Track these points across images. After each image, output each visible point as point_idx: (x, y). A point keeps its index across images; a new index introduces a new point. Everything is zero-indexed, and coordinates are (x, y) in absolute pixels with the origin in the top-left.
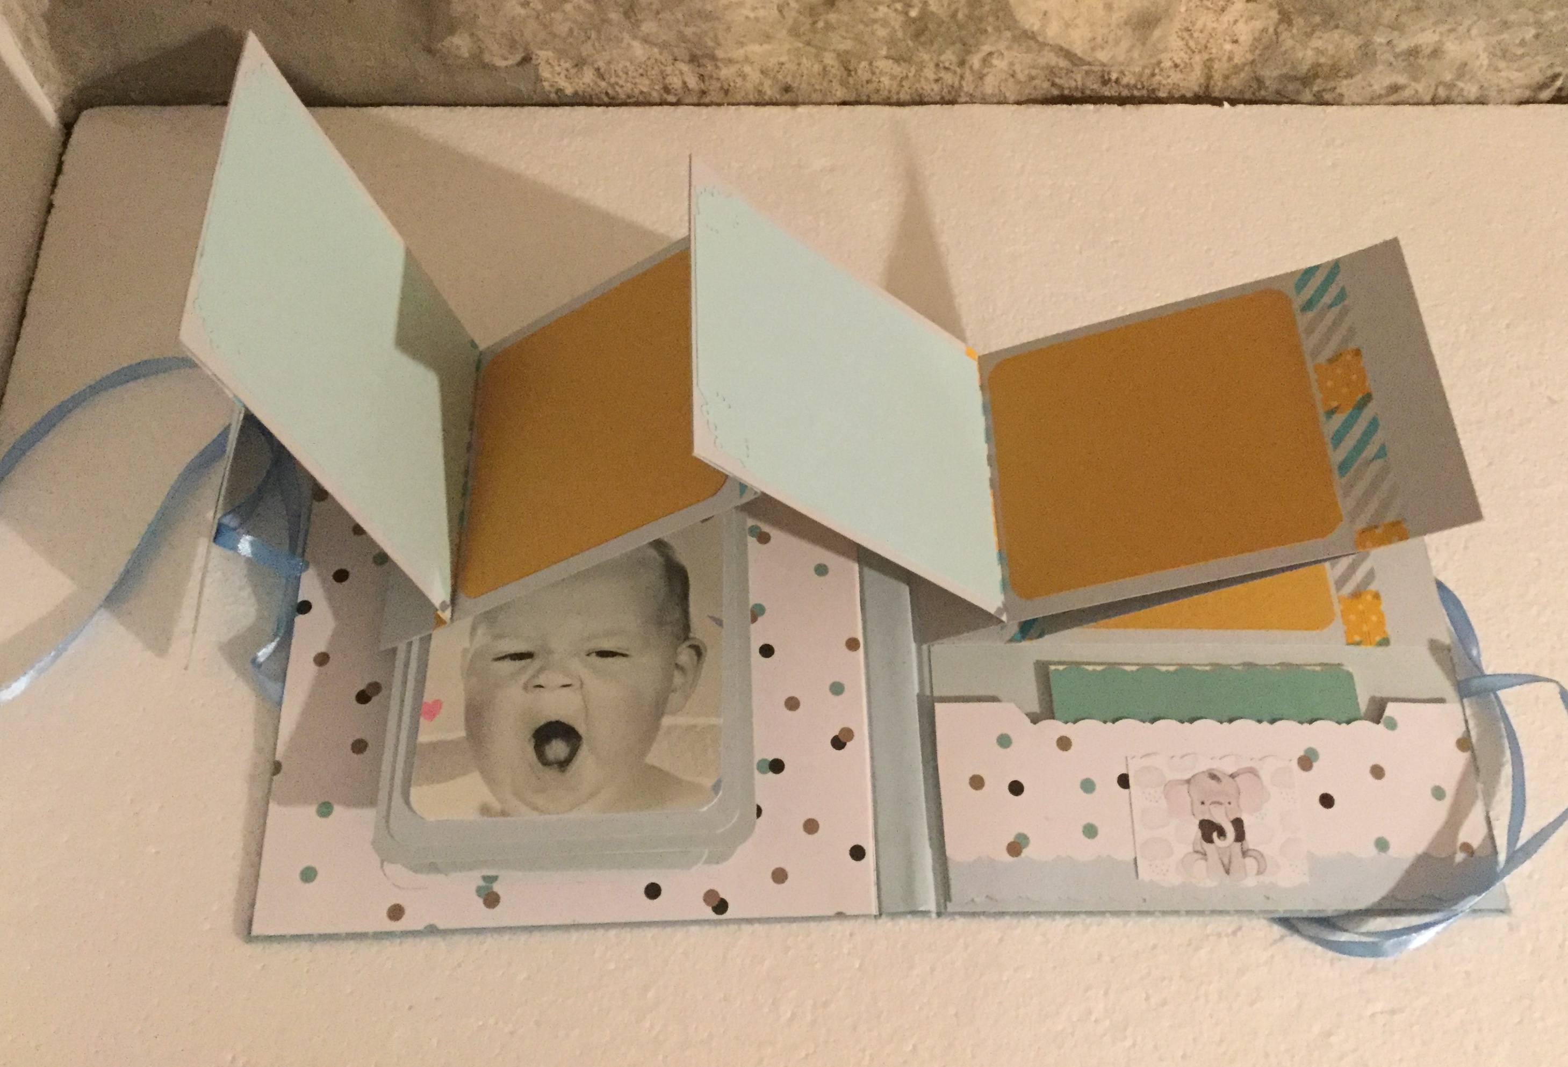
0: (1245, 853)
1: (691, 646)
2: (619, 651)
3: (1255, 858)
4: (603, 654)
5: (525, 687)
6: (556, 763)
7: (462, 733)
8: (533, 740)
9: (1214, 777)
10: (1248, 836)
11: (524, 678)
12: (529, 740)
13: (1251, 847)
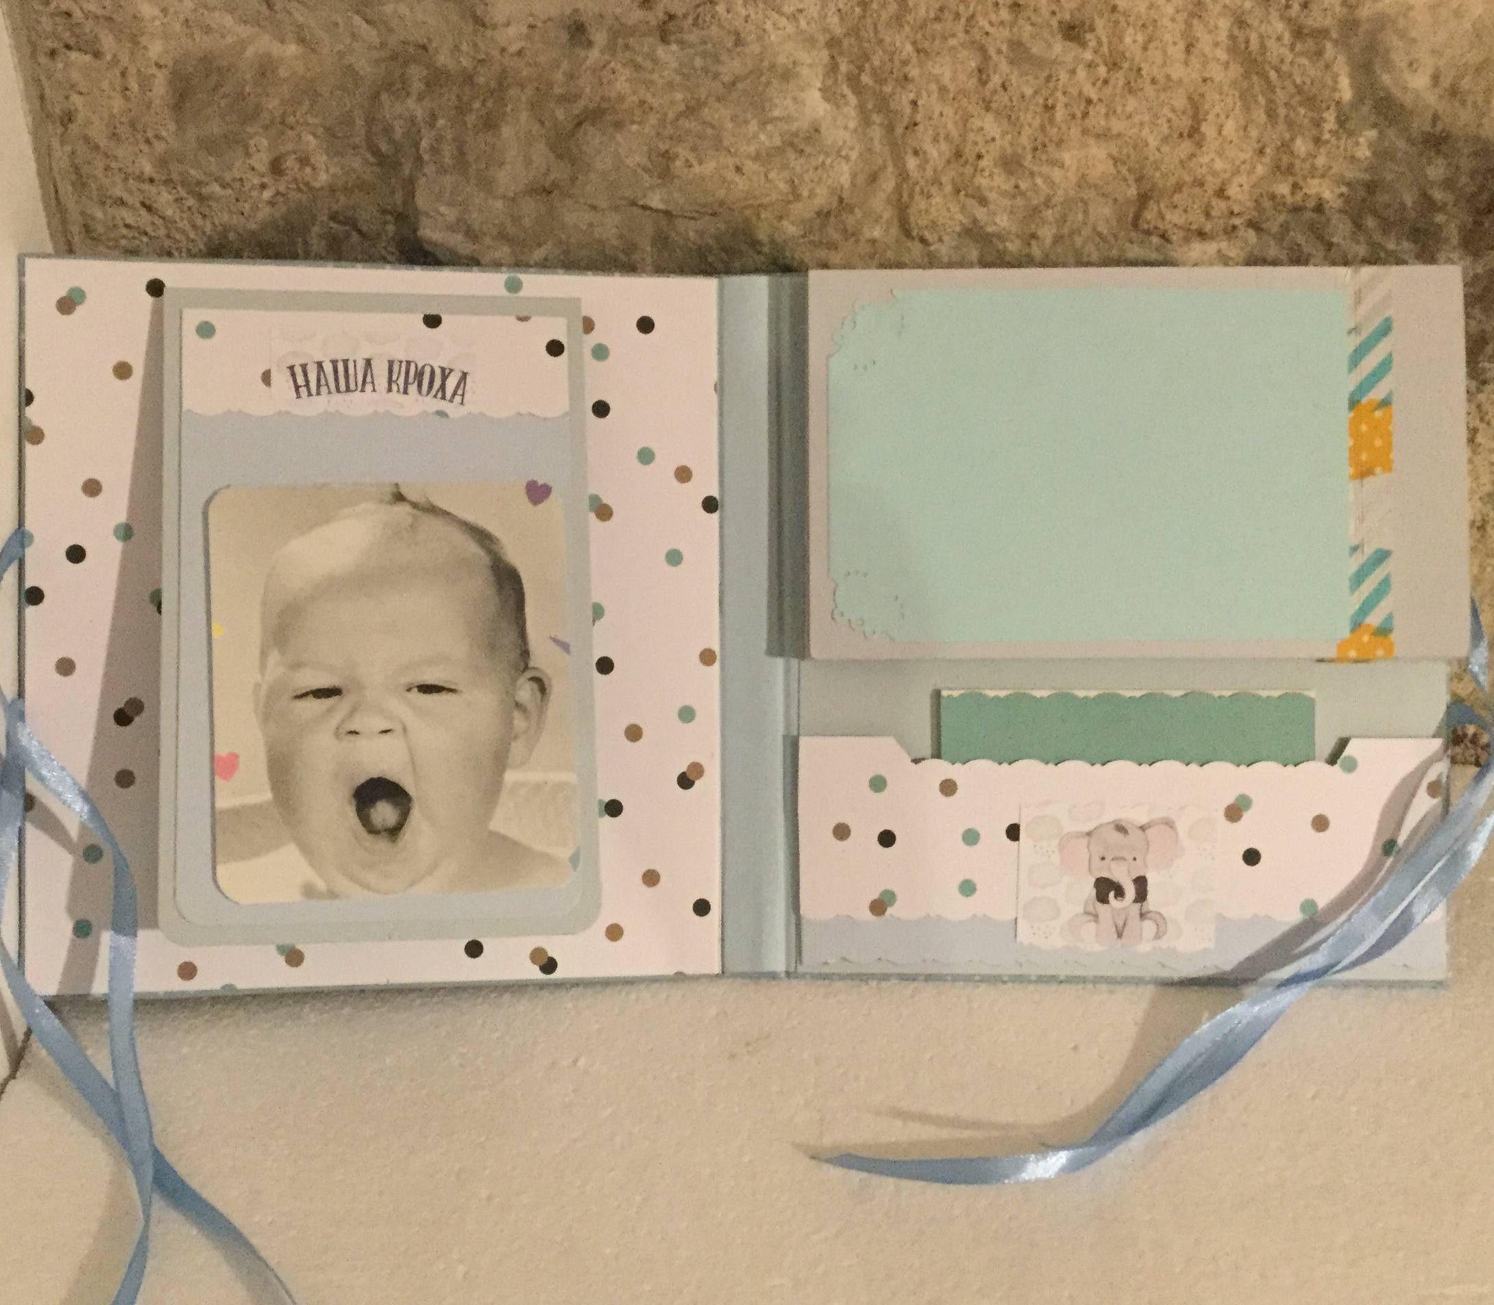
0: (1142, 915)
1: (532, 679)
2: (446, 685)
3: (1155, 921)
4: (427, 689)
5: (337, 734)
6: (385, 830)
7: (269, 796)
8: (354, 802)
9: (1121, 828)
10: (1150, 896)
11: (334, 721)
12: (350, 801)
13: (1151, 908)
